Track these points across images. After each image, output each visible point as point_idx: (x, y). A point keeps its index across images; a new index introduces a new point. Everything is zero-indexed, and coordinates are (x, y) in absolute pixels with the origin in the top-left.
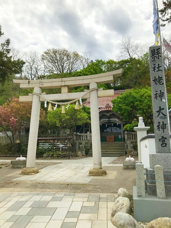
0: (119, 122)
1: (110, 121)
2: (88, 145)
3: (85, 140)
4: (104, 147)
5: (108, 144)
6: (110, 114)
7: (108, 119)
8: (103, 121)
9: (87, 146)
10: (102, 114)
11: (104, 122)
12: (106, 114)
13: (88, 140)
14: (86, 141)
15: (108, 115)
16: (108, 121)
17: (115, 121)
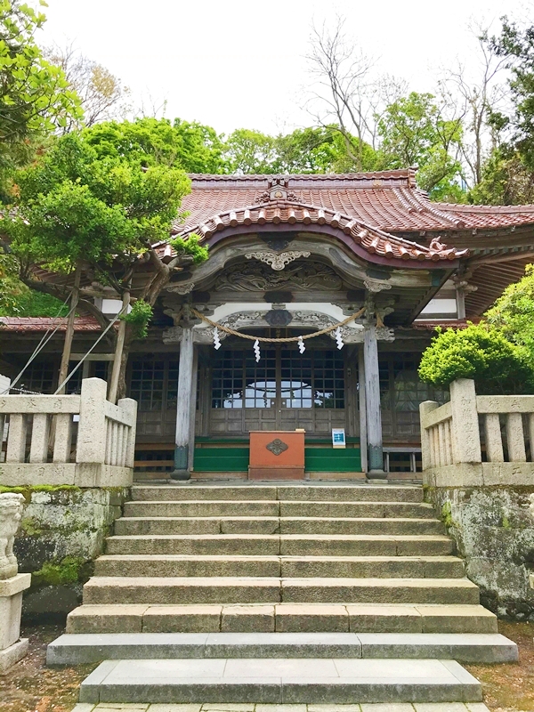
0: (353, 325)
1: (287, 316)
2: (82, 519)
3: (49, 458)
4: (245, 527)
5: (278, 495)
6: (296, 255)
7: (267, 307)
8: (232, 319)
9: (66, 531)
10: (229, 253)
11: (243, 322)
12: (259, 256)
13: (83, 465)
14: (66, 475)
15: (278, 261)
16: (269, 316)
17: (324, 318)
